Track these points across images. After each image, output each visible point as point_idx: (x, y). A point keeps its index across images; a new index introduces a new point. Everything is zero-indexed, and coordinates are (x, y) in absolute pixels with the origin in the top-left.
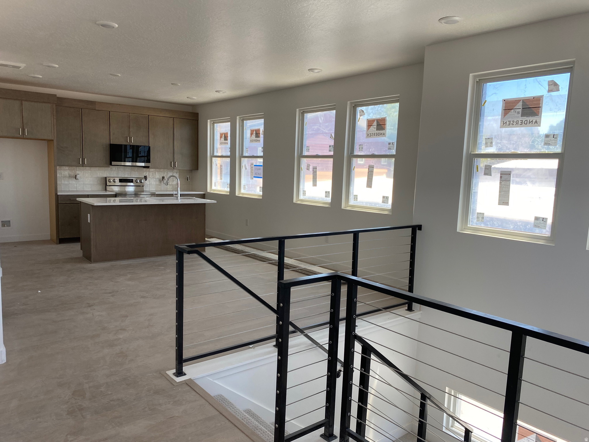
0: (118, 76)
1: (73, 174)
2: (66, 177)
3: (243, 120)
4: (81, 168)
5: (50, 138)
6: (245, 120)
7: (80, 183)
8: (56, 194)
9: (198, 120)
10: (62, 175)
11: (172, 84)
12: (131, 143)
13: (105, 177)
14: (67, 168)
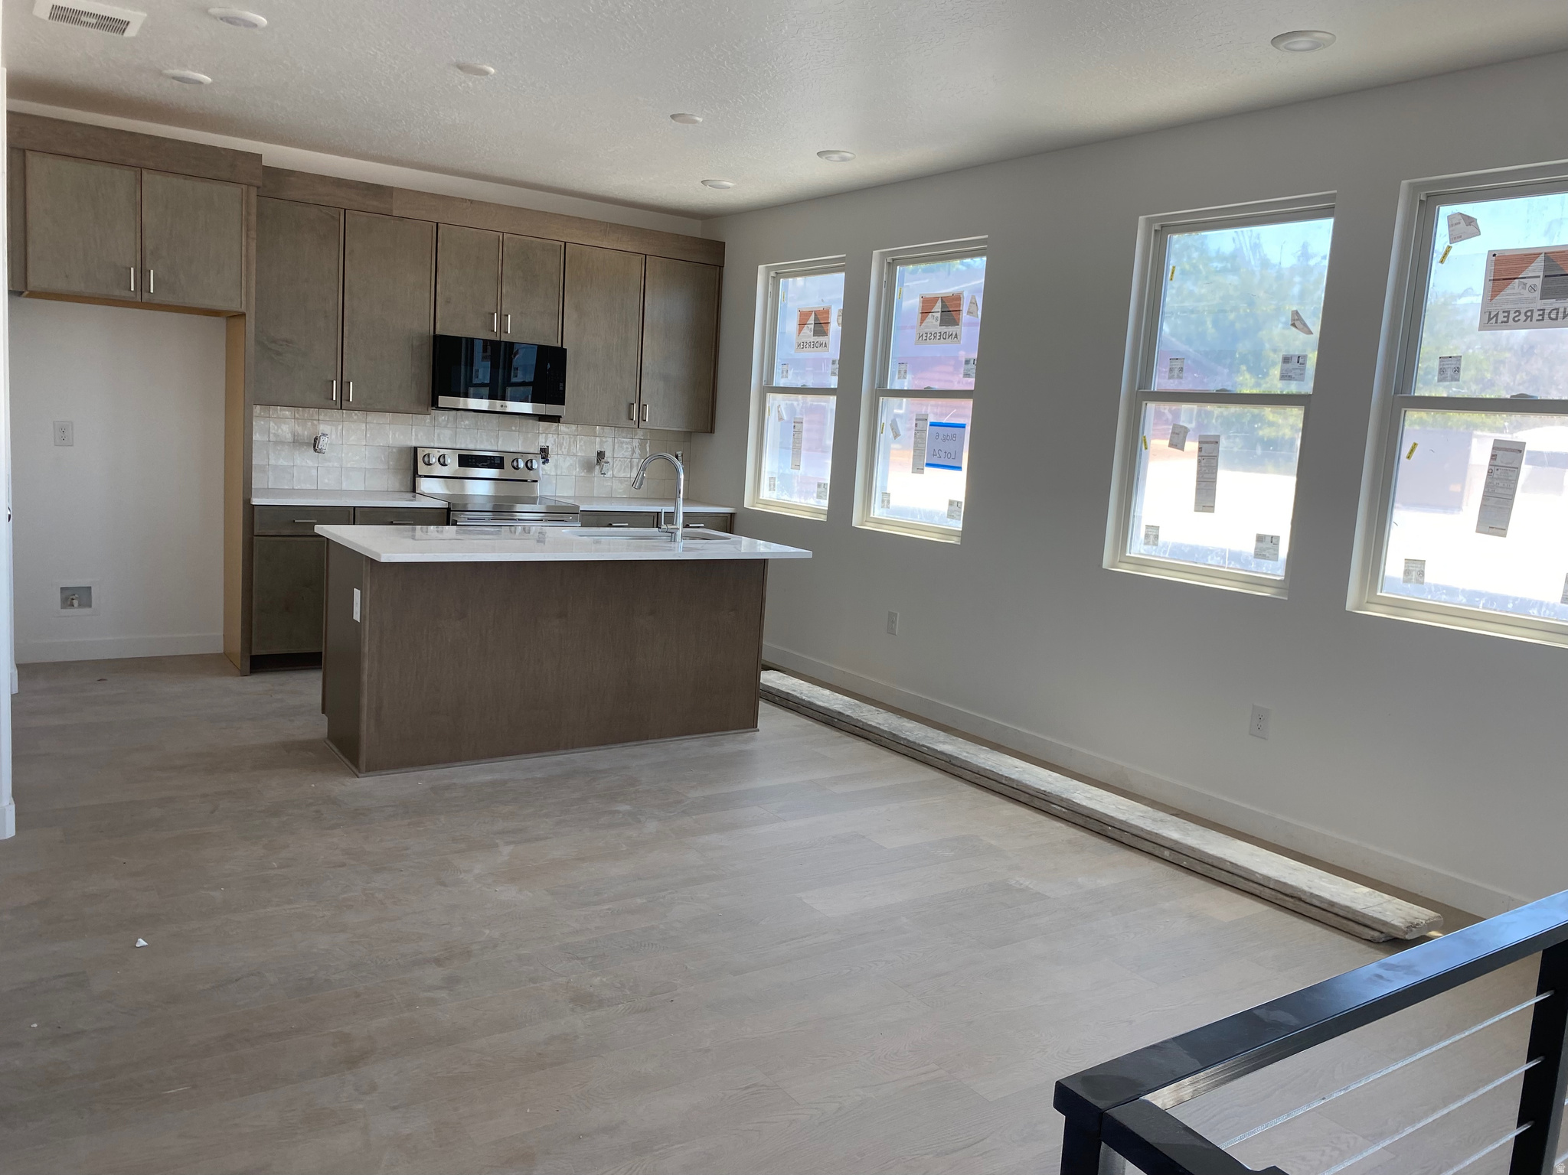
0: (487, 73)
1: (306, 433)
2: (282, 443)
3: (892, 265)
4: (336, 414)
5: (234, 306)
6: (901, 264)
7: (330, 464)
8: (247, 502)
9: (721, 267)
10: (271, 435)
11: (673, 117)
12: (503, 335)
13: (411, 448)
14: (287, 412)
